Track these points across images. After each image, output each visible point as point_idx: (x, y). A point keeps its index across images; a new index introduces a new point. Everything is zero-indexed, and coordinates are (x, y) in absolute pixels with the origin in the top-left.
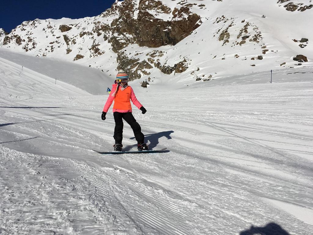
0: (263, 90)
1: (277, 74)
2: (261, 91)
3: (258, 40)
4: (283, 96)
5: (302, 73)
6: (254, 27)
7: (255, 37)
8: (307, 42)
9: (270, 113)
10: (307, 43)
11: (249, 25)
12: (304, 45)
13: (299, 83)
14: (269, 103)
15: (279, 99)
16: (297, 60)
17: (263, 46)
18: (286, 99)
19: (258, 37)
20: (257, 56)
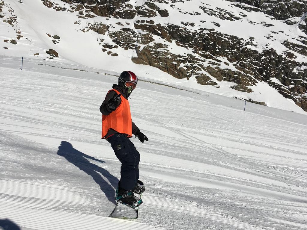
0: (11, 75)
1: (29, 62)
2: (9, 76)
3: (13, 23)
4: (30, 84)
5: (52, 66)
6: (10, 9)
7: (10, 20)
8: (59, 39)
9: (11, 98)
10: (59, 41)
11: (4, 4)
12: (56, 42)
13: (47, 74)
14: (13, 88)
15: (26, 86)
16: (49, 54)
17: (18, 31)
18: (33, 87)
19: (13, 20)
20: (11, 39)
